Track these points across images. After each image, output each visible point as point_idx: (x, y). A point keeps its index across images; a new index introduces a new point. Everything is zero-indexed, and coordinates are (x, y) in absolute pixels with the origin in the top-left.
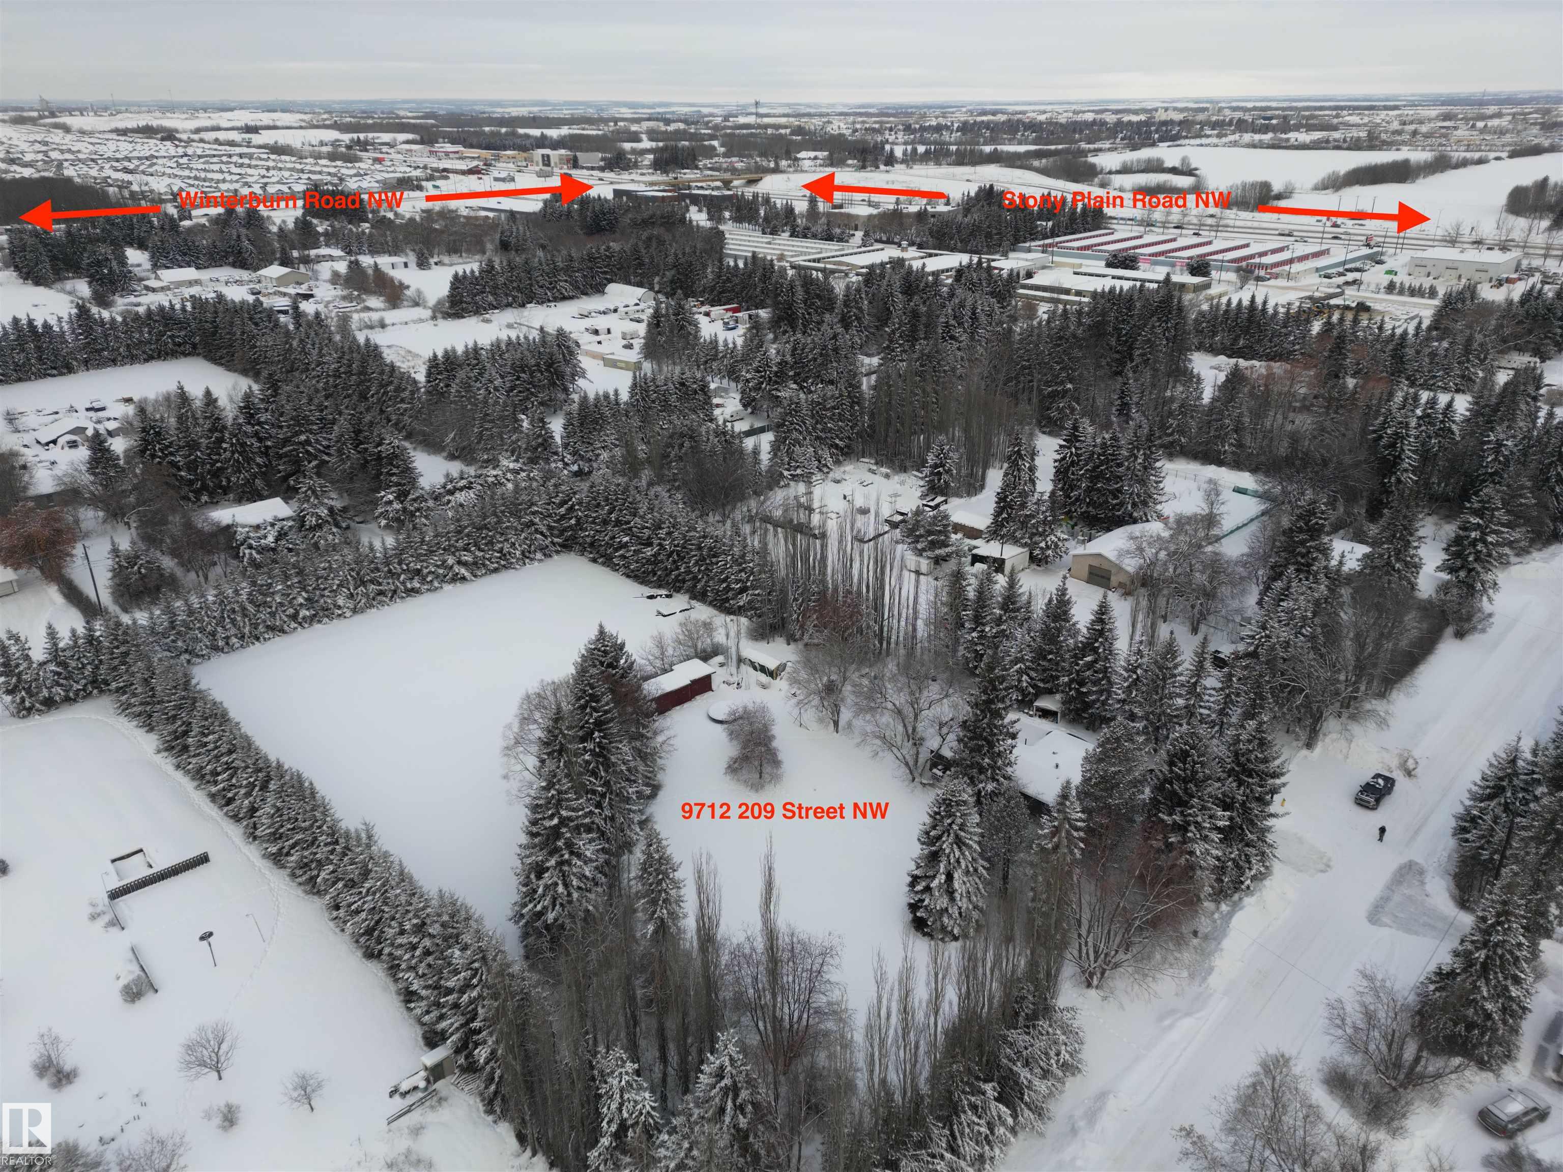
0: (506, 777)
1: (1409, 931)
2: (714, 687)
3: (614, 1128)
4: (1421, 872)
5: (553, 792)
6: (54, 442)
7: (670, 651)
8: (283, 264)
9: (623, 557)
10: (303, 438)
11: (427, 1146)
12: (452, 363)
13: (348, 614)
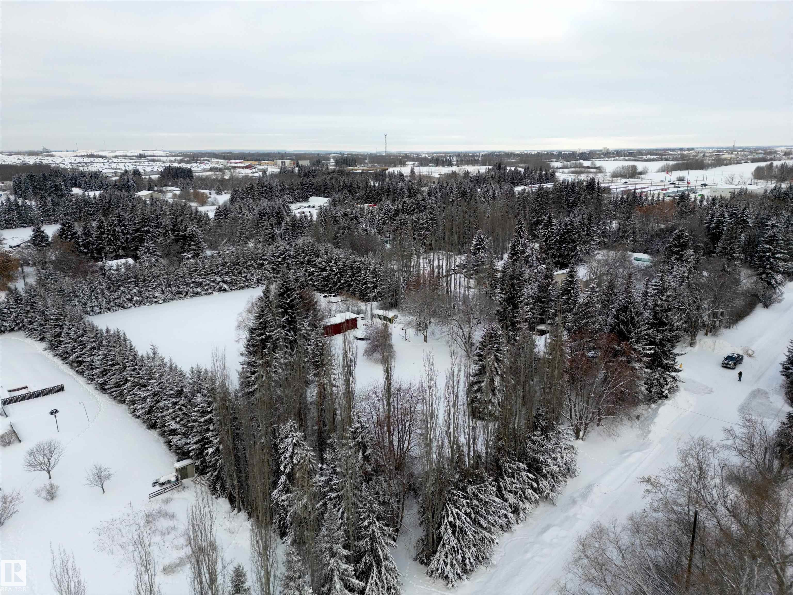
2: (358, 326)
4: (766, 393)
6: (19, 246)
7: (334, 310)
8: (149, 190)
10: (146, 228)
11: (172, 508)
12: (228, 211)
13: (160, 302)
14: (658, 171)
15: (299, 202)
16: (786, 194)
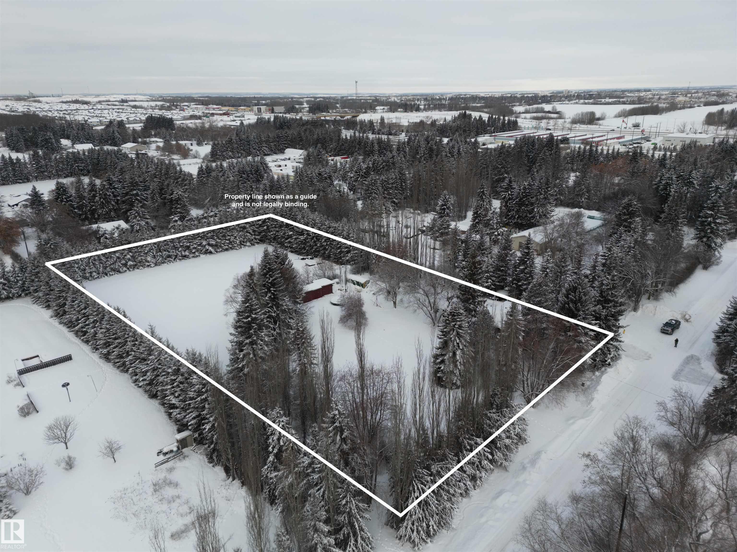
1: (694, 383)
2: (333, 291)
3: (275, 451)
4: (698, 359)
5: (248, 304)
6: (17, 205)
7: (311, 275)
8: (133, 142)
9: (290, 242)
10: (135, 192)
11: (175, 477)
12: (210, 169)
13: (152, 266)
14: (616, 117)
15: (276, 153)
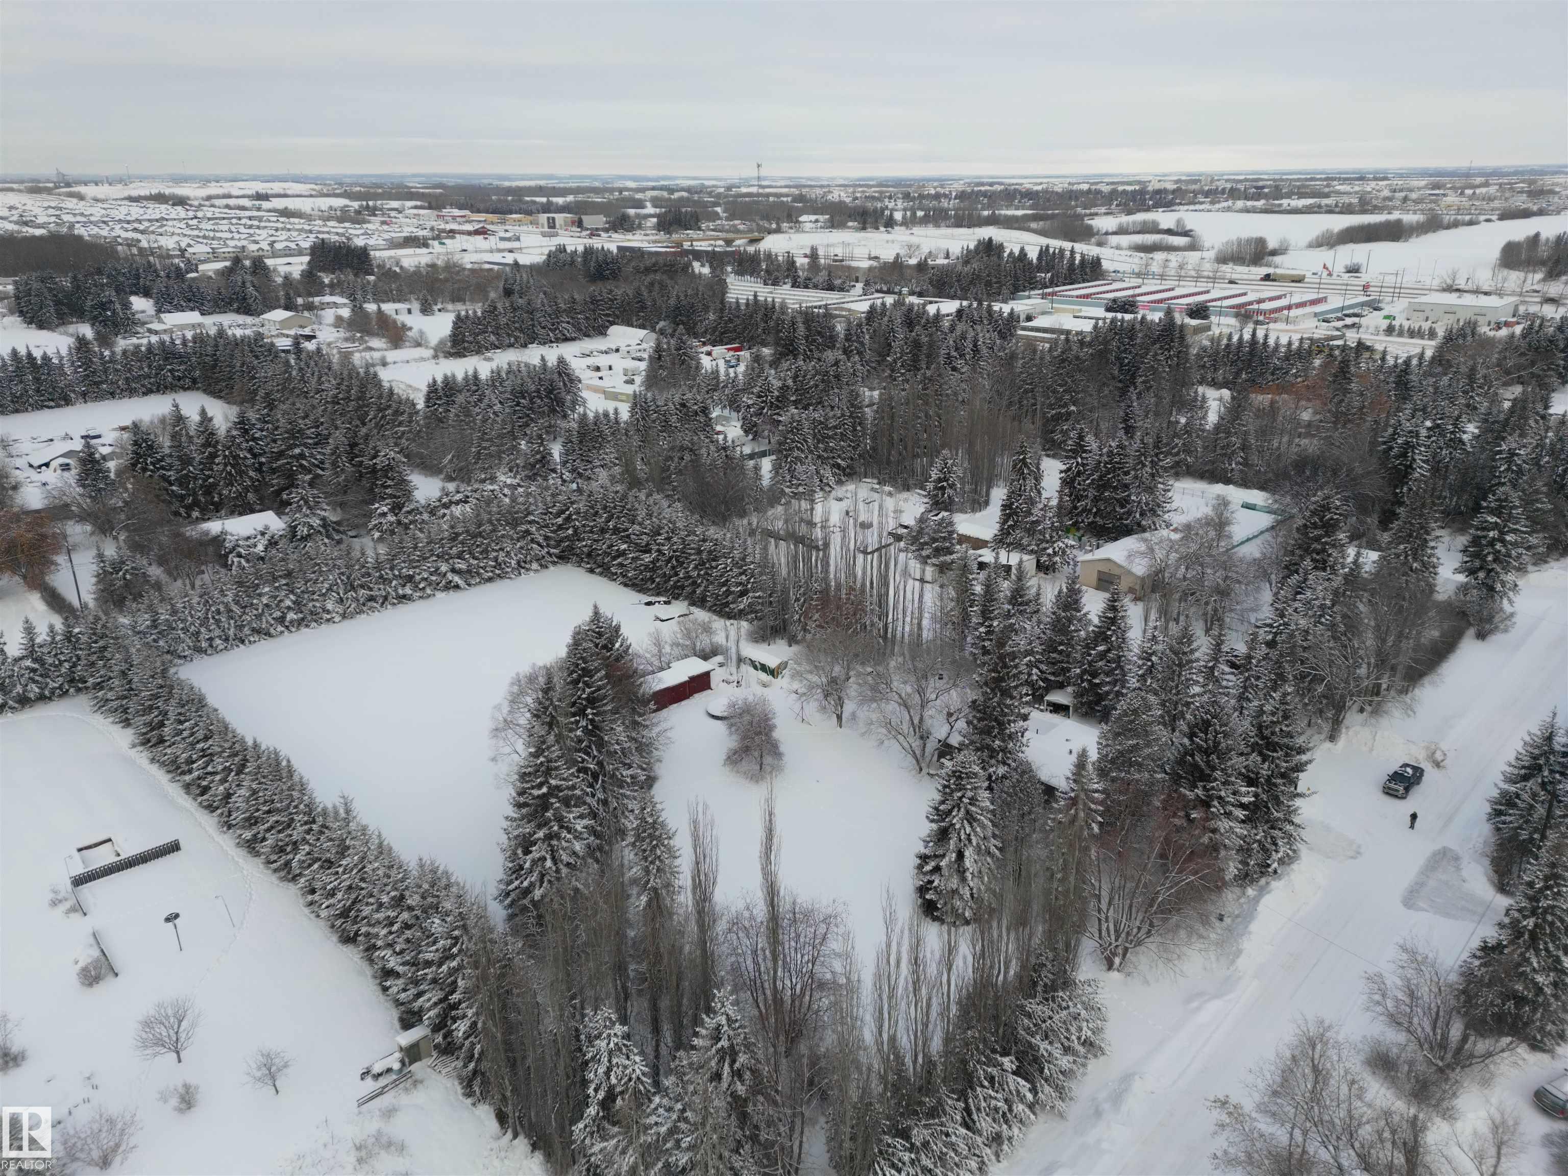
0: (494, 759)
1: (1447, 915)
2: (713, 685)
3: (601, 1095)
4: (1457, 858)
5: (542, 759)
6: (47, 465)
7: (667, 649)
8: (287, 308)
9: (621, 565)
10: (297, 451)
11: (398, 1128)
12: (451, 389)
13: (337, 619)
14: (1310, 246)
15: (588, 336)
16: (1551, 341)
